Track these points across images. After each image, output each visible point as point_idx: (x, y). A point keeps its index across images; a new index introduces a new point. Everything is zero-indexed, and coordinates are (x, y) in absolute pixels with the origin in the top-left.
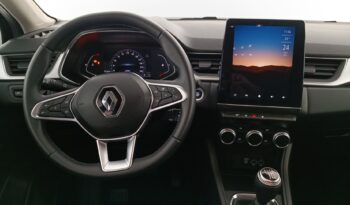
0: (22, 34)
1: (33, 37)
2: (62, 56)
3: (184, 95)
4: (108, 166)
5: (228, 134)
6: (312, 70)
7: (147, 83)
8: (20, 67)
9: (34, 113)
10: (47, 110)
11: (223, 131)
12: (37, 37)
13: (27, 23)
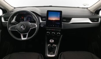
0: (7, 12)
1: (9, 13)
2: (15, 17)
3: (37, 26)
4: (23, 39)
5: (48, 33)
6: (65, 20)
7: (30, 24)
8: (7, 19)
9: (9, 29)
10: (12, 28)
11: (47, 32)
12: (10, 13)
13: (8, 10)
